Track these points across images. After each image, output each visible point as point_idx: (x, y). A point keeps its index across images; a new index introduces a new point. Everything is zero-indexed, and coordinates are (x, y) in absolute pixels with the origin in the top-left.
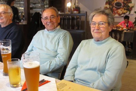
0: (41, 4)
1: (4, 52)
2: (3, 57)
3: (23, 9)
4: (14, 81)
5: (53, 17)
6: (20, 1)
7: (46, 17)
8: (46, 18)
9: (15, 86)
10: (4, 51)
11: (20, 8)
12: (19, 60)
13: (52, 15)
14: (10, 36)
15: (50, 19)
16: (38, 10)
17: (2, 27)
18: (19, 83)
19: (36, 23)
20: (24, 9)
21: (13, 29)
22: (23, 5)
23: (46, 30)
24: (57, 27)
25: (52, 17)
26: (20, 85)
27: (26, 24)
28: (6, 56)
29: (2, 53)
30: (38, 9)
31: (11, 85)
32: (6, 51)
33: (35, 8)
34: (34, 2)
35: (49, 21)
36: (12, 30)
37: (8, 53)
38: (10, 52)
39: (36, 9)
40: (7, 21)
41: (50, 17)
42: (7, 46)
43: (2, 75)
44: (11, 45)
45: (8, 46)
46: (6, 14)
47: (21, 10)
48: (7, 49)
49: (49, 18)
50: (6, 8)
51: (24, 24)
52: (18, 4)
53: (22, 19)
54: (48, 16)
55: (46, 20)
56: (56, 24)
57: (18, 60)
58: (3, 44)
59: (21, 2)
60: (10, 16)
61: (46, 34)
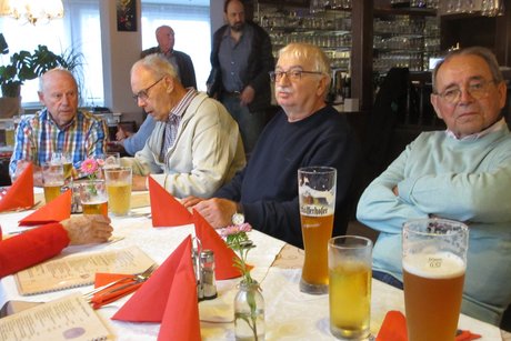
0: (410, 37)
1: (309, 210)
2: (306, 226)
3: (347, 55)
4: (348, 315)
5: (477, 86)
6: (334, 29)
7: (452, 85)
8: (452, 89)
9: (347, 332)
10: (312, 207)
11: (334, 52)
12: (369, 242)
13: (475, 78)
14: (318, 153)
15: (468, 94)
16: (398, 57)
17: (290, 120)
18: (364, 327)
19: (394, 106)
20: (352, 57)
21: (327, 130)
22: (345, 44)
23: (449, 133)
24: (492, 125)
25: (473, 83)
26: (366, 335)
27: (357, 110)
28: (316, 225)
29: (302, 213)
30: (399, 54)
31: (336, 329)
32: (319, 207)
33: (387, 51)
34: (385, 31)
35: (463, 99)
36: (326, 133)
37: (325, 215)
38: (331, 211)
39: (390, 55)
40: (305, 101)
41: (468, 85)
42: (323, 190)
43: (297, 287)
44: (334, 187)
45: (328, 188)
46: (307, 78)
47: (335, 60)
48: (322, 201)
49: (462, 89)
50: (308, 55)
51: (350, 110)
52: (326, 38)
53: (341, 93)
54: (457, 81)
55: (449, 99)
56: (488, 115)
57: (364, 243)
58: (306, 180)
59: (339, 33)
60: (318, 84)
61: (449, 150)
